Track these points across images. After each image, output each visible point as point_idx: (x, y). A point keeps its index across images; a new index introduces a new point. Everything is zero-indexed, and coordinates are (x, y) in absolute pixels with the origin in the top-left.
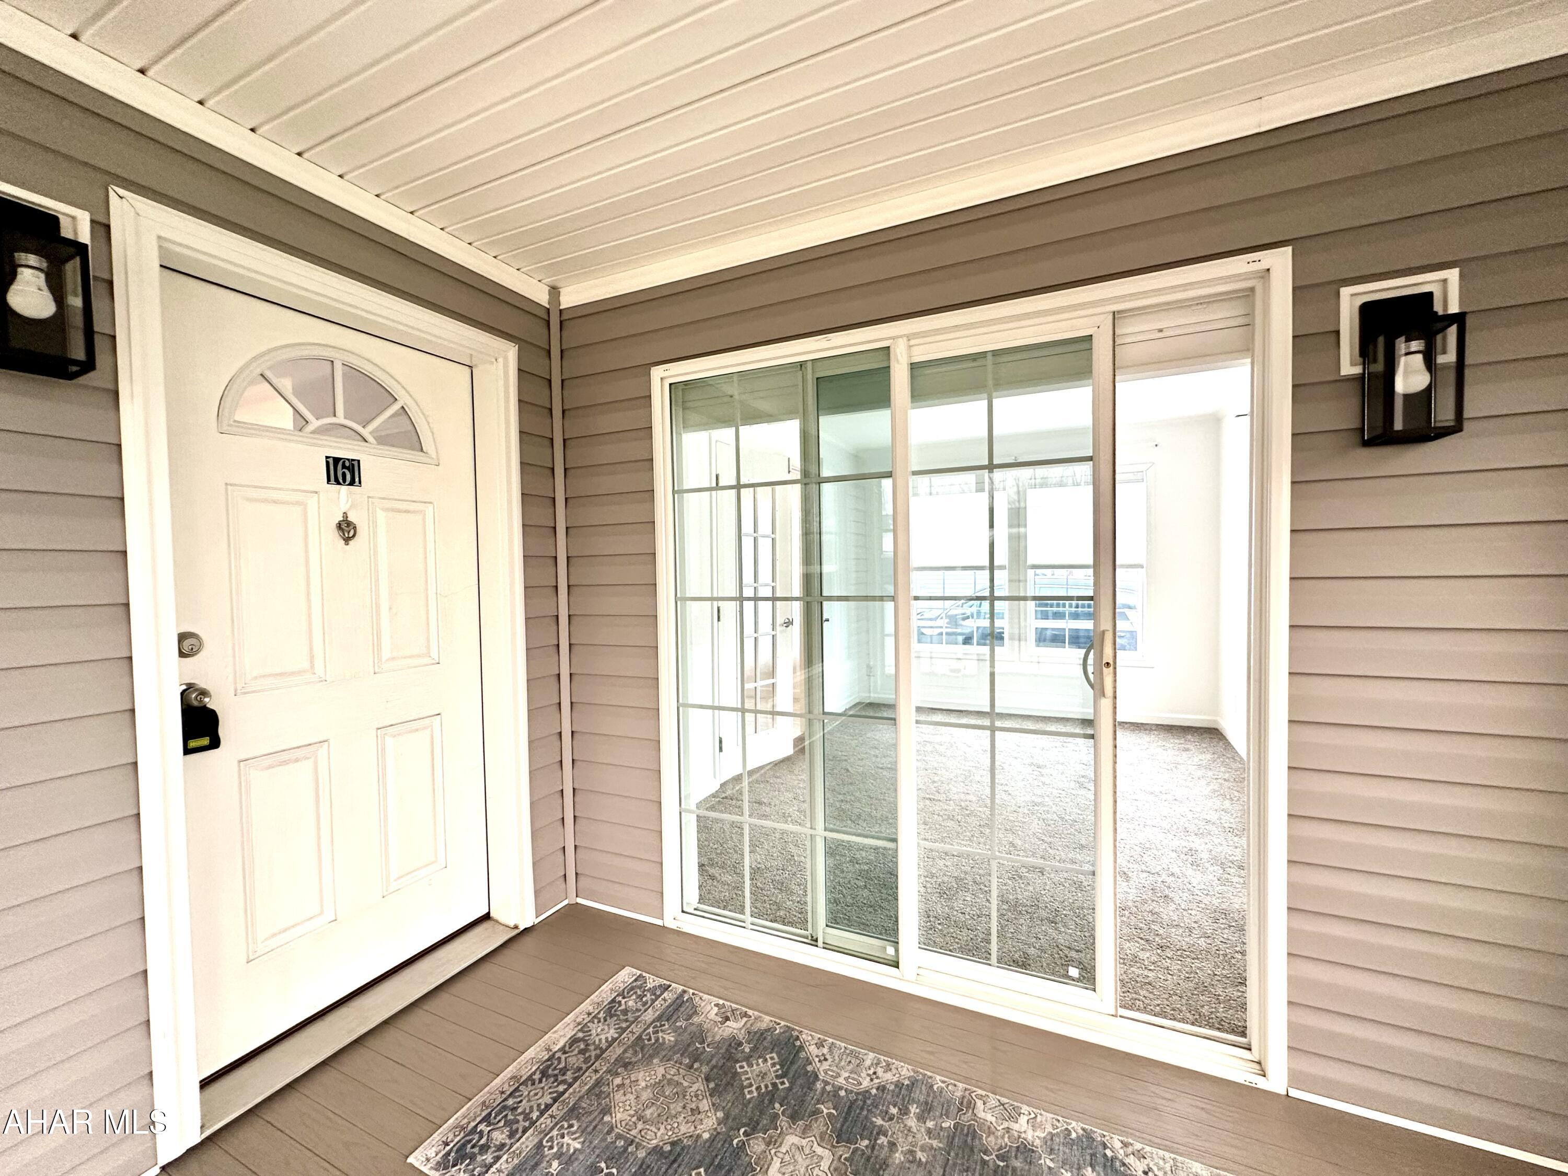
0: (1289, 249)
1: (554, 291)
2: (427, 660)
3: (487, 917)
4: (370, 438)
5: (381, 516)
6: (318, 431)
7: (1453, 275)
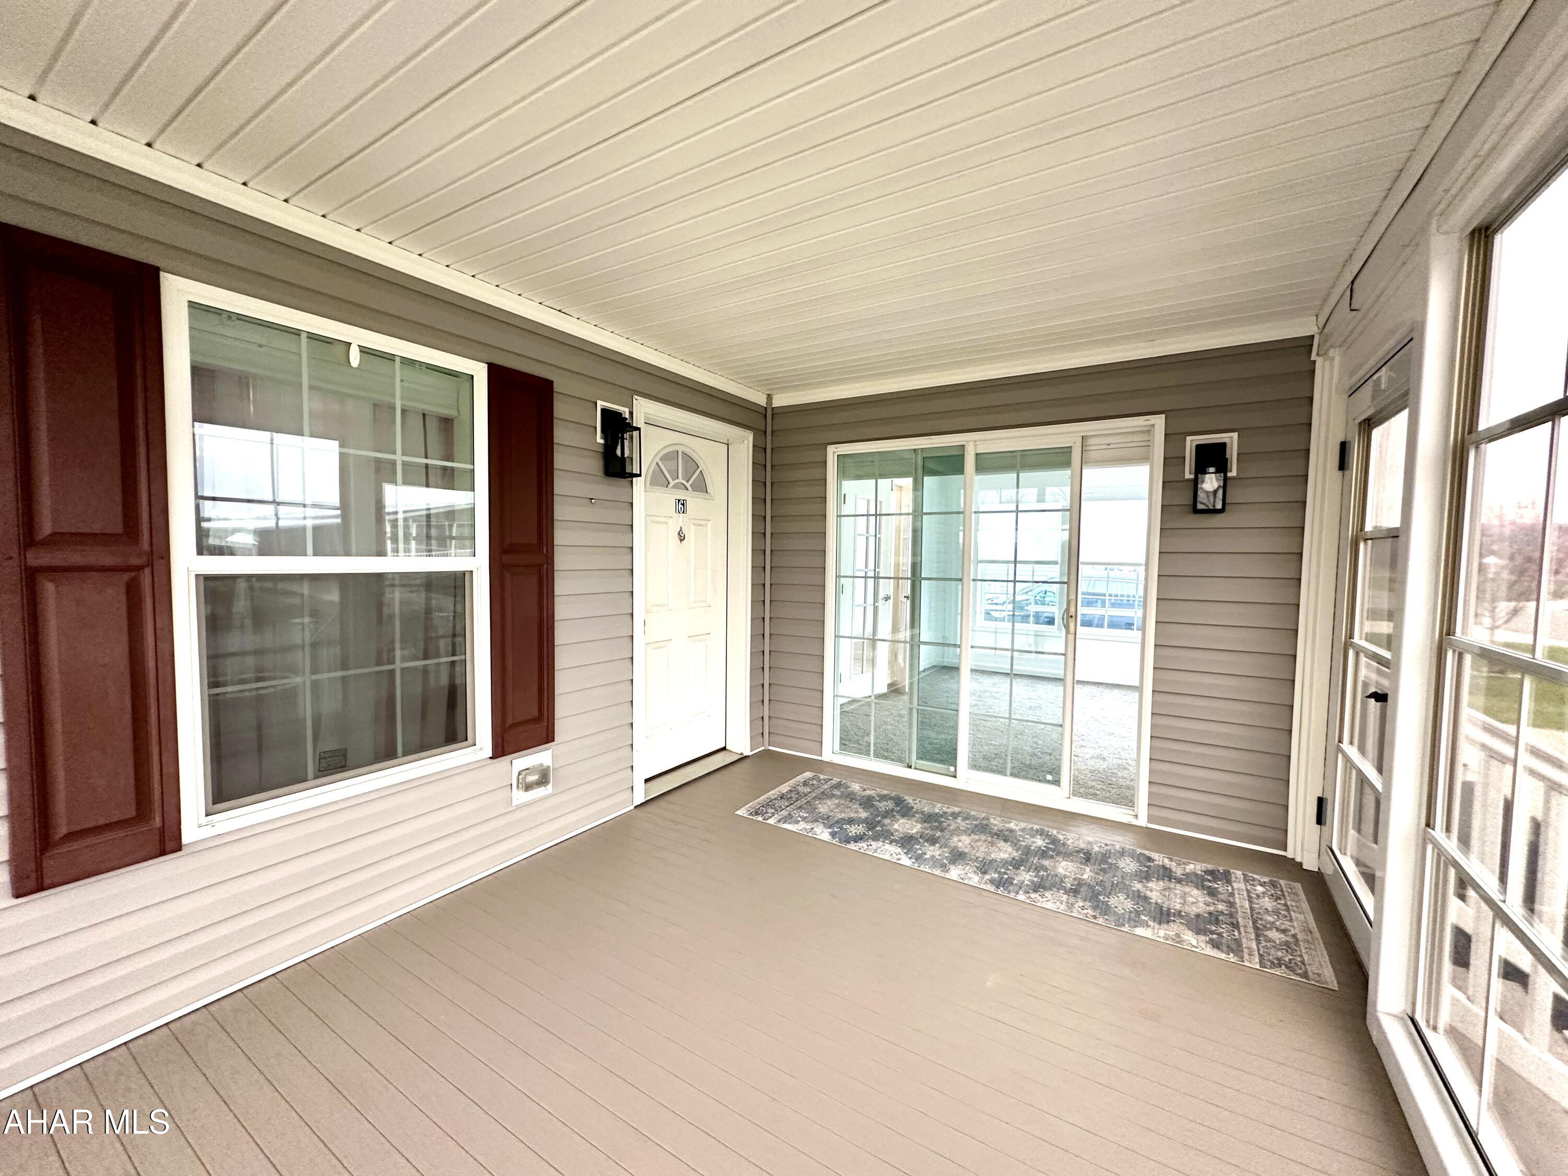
0: (1164, 416)
1: (769, 397)
2: (706, 604)
3: (724, 749)
4: (689, 488)
5: (692, 527)
6: (673, 487)
7: (1235, 435)
